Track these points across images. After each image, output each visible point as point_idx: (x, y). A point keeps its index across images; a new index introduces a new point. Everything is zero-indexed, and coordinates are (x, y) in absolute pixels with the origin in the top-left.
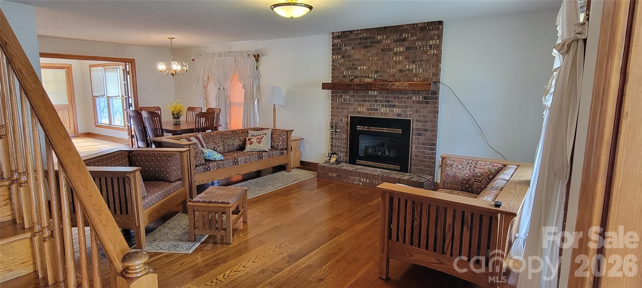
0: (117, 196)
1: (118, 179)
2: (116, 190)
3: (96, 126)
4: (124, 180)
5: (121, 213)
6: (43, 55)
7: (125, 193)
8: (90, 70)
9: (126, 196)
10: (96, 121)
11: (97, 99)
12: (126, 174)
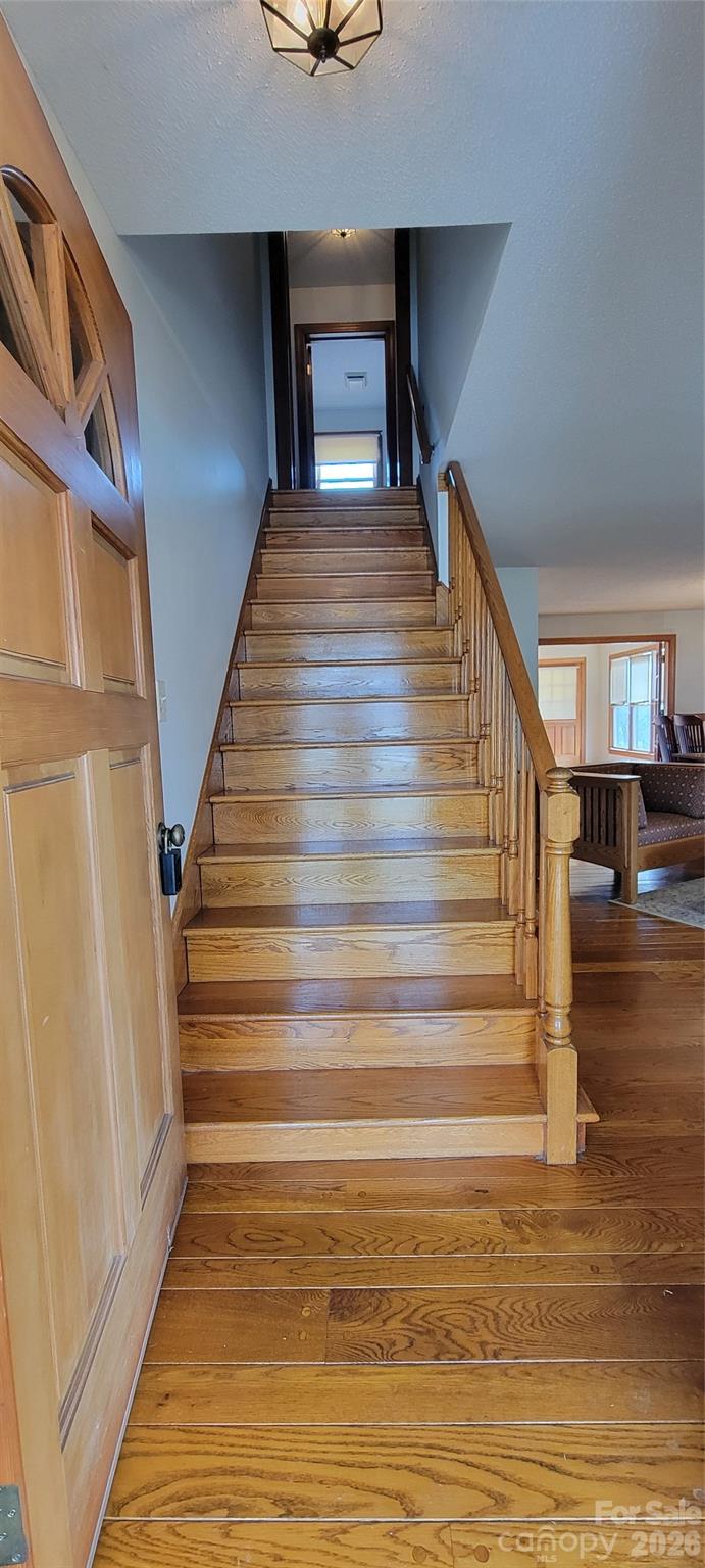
0: (603, 817)
1: (607, 791)
2: (603, 807)
3: (611, 752)
4: (615, 795)
5: (607, 844)
6: (542, 642)
7: (615, 815)
8: (610, 663)
9: (615, 819)
10: (611, 743)
11: (615, 709)
12: (616, 784)
